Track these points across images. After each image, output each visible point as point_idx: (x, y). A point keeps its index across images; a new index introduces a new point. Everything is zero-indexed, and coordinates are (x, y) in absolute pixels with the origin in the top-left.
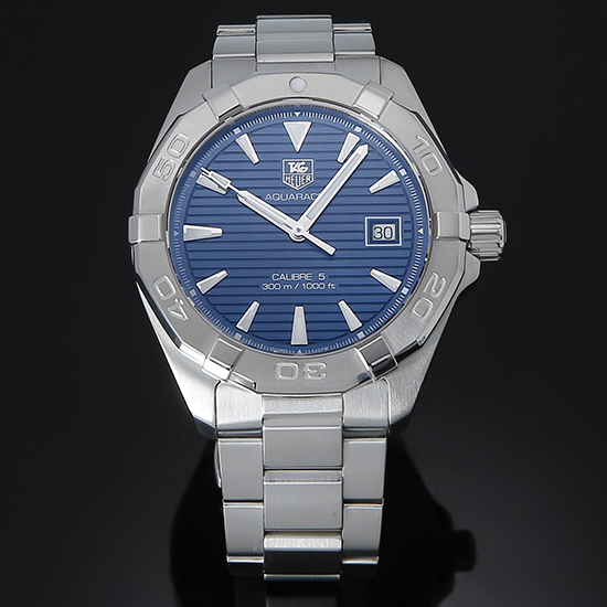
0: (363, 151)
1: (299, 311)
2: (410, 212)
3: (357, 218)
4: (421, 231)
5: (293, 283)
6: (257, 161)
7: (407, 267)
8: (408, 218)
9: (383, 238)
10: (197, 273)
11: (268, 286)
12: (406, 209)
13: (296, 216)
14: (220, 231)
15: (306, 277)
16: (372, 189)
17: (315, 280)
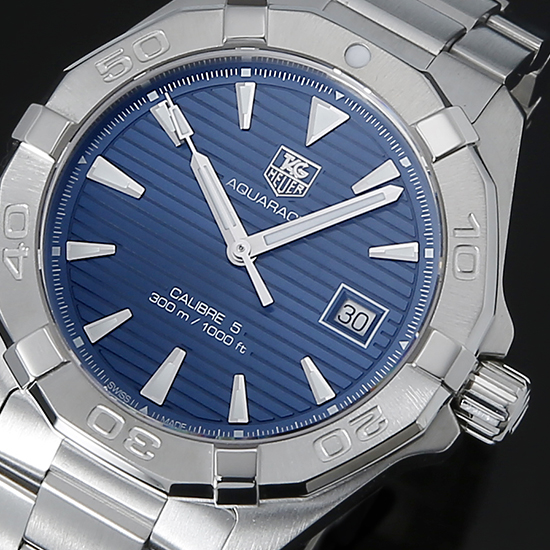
0: (392, 193)
1: (179, 355)
2: (405, 312)
3: (331, 279)
4: (404, 345)
5: (194, 314)
6: (247, 127)
7: (355, 381)
8: (398, 317)
9: (349, 326)
10: (77, 229)
11: (158, 299)
12: (403, 305)
13: (251, 228)
14: (141, 190)
15: (217, 316)
16: (374, 252)
17: (225, 326)
